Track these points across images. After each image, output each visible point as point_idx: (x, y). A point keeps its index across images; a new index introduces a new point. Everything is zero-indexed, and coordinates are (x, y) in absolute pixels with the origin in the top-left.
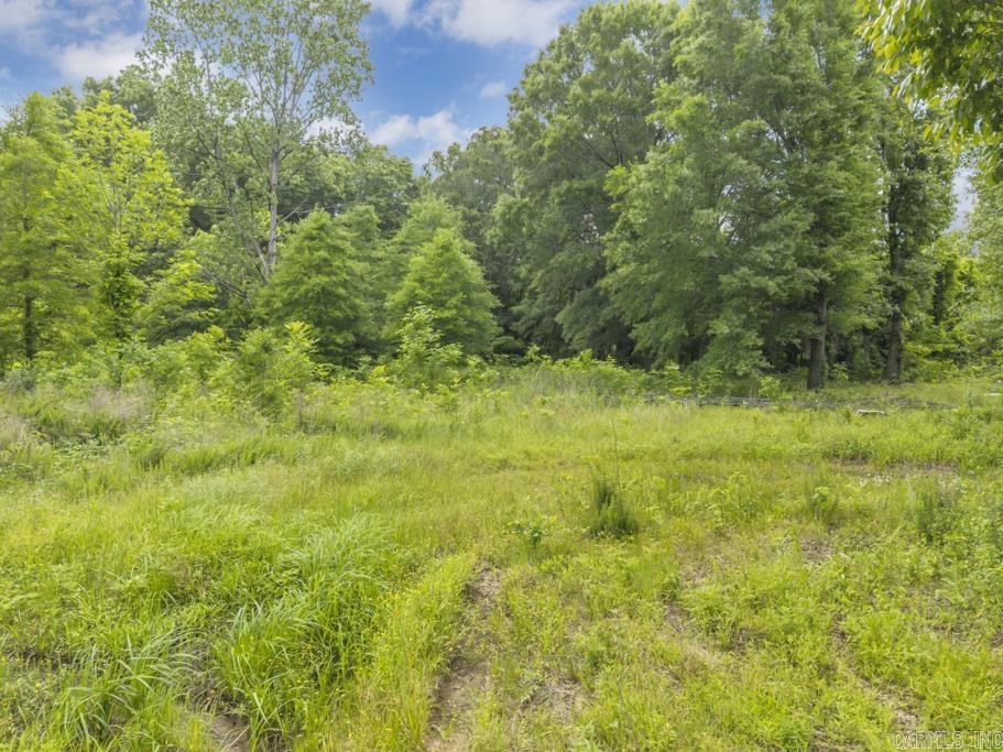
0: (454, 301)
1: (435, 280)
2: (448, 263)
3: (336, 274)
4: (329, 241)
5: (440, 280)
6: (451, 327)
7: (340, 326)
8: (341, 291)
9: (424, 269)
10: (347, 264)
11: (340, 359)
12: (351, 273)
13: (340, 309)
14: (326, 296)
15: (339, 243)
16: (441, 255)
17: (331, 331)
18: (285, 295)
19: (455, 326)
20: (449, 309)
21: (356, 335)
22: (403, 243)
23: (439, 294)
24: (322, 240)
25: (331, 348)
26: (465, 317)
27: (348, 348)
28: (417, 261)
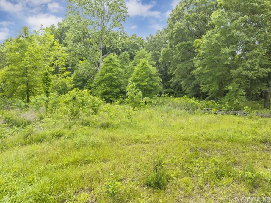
0: (146, 80)
1: (141, 74)
2: (146, 68)
3: (114, 72)
4: (112, 63)
5: (143, 74)
6: (145, 87)
7: (116, 87)
8: (115, 77)
9: (138, 71)
10: (118, 69)
11: (115, 96)
12: (119, 72)
13: (116, 82)
14: (111, 79)
15: (116, 63)
16: (142, 66)
17: (113, 88)
18: (100, 78)
19: (147, 87)
20: (145, 82)
21: (120, 89)
22: (134, 63)
23: (142, 78)
24: (110, 63)
25: (113, 93)
26: (150, 85)
27: (118, 93)
28: (136, 69)
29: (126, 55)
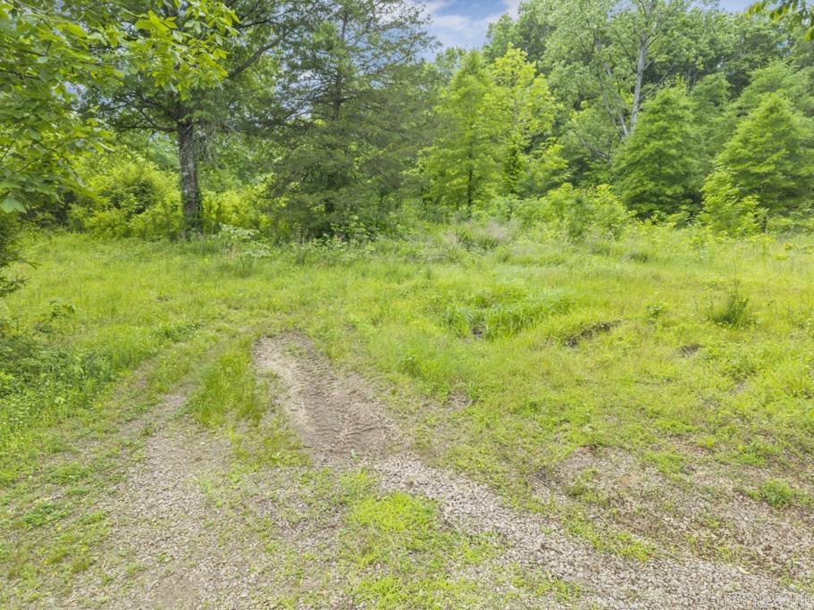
0: (775, 157)
1: (759, 140)
2: (780, 121)
3: (671, 138)
4: (670, 112)
5: (763, 139)
6: (767, 181)
7: (672, 180)
8: (673, 151)
9: (749, 131)
10: (684, 129)
11: (668, 207)
12: (686, 136)
13: (673, 167)
14: (660, 157)
15: (679, 112)
16: (767, 117)
17: (663, 185)
18: (629, 157)
19: (772, 180)
20: (769, 164)
21: (685, 187)
22: (740, 108)
23: (760, 152)
24: (664, 112)
25: (661, 198)
26: (785, 173)
27: (676, 198)
28: (744, 125)
29: (716, 82)
